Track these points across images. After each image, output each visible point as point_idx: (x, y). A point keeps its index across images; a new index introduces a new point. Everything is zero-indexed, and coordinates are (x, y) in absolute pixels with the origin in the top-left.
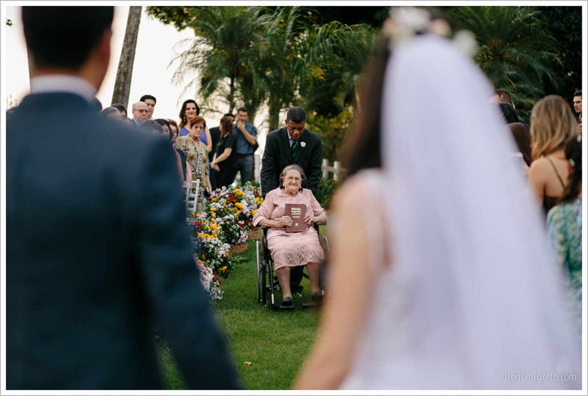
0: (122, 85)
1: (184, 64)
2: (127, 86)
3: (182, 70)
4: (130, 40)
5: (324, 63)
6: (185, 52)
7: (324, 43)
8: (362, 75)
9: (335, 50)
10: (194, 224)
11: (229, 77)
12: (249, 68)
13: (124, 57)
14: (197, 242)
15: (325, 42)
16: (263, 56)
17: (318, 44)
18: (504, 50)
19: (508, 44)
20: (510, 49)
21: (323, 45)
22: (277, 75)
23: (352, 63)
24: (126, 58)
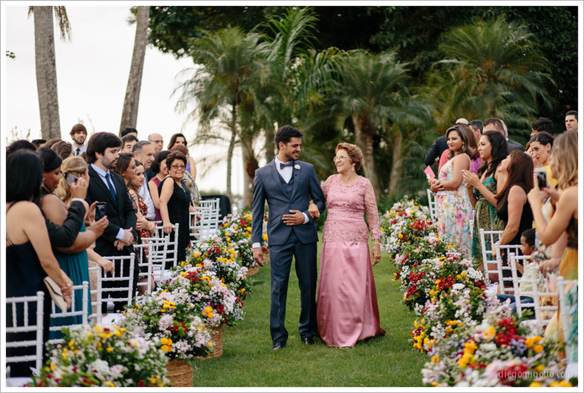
0: (129, 115)
1: (187, 93)
2: (133, 117)
3: (185, 99)
4: (136, 71)
5: (322, 89)
6: (188, 81)
7: (322, 69)
8: (361, 100)
9: (334, 75)
10: (213, 249)
11: (231, 104)
12: (251, 95)
13: (131, 88)
14: (216, 266)
15: (324, 68)
16: (264, 84)
17: (316, 70)
18: (498, 71)
19: (502, 66)
20: (504, 71)
21: (321, 70)
22: (278, 101)
23: (350, 88)
24: (132, 89)
